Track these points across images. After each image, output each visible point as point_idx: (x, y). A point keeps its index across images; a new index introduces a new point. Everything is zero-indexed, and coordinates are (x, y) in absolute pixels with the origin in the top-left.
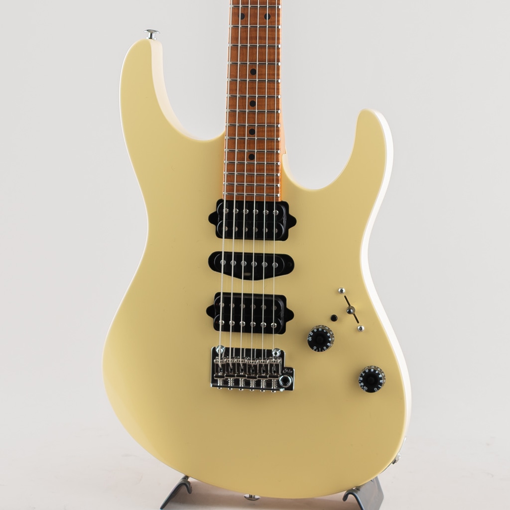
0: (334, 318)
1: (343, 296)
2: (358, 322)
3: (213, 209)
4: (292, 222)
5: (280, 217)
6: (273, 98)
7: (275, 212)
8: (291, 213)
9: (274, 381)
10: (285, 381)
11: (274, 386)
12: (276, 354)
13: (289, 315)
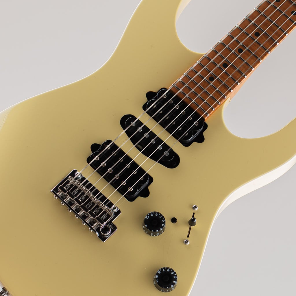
0: (174, 220)
1: (193, 212)
2: (188, 237)
3: (155, 89)
4: (200, 139)
5: (196, 128)
6: (257, 59)
7: (196, 123)
8: (205, 134)
9: (98, 223)
10: (106, 229)
11: (94, 227)
12: (115, 208)
13: (146, 193)
